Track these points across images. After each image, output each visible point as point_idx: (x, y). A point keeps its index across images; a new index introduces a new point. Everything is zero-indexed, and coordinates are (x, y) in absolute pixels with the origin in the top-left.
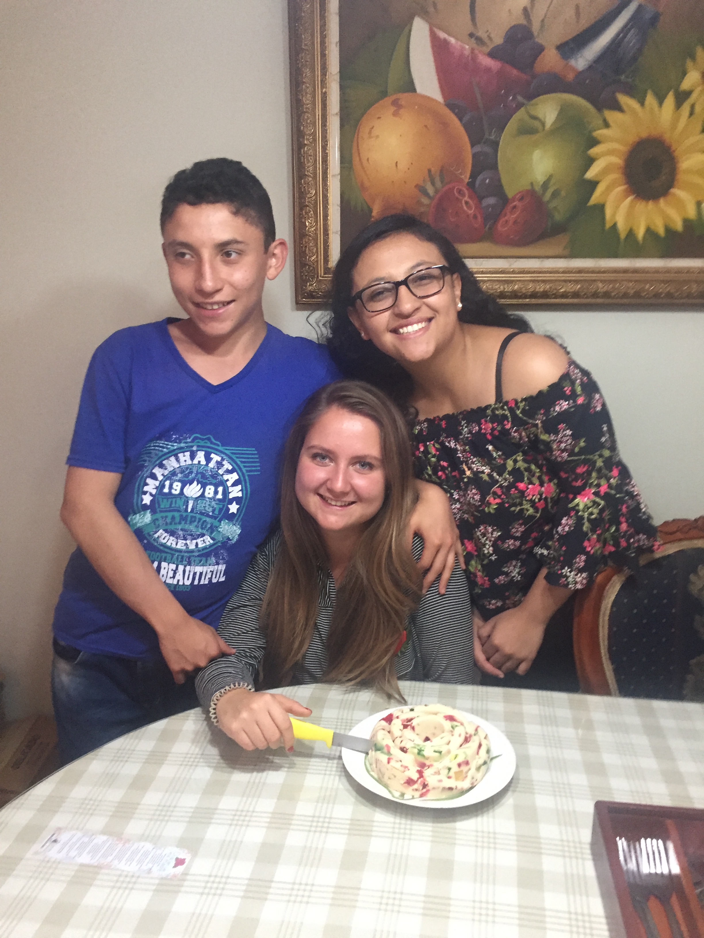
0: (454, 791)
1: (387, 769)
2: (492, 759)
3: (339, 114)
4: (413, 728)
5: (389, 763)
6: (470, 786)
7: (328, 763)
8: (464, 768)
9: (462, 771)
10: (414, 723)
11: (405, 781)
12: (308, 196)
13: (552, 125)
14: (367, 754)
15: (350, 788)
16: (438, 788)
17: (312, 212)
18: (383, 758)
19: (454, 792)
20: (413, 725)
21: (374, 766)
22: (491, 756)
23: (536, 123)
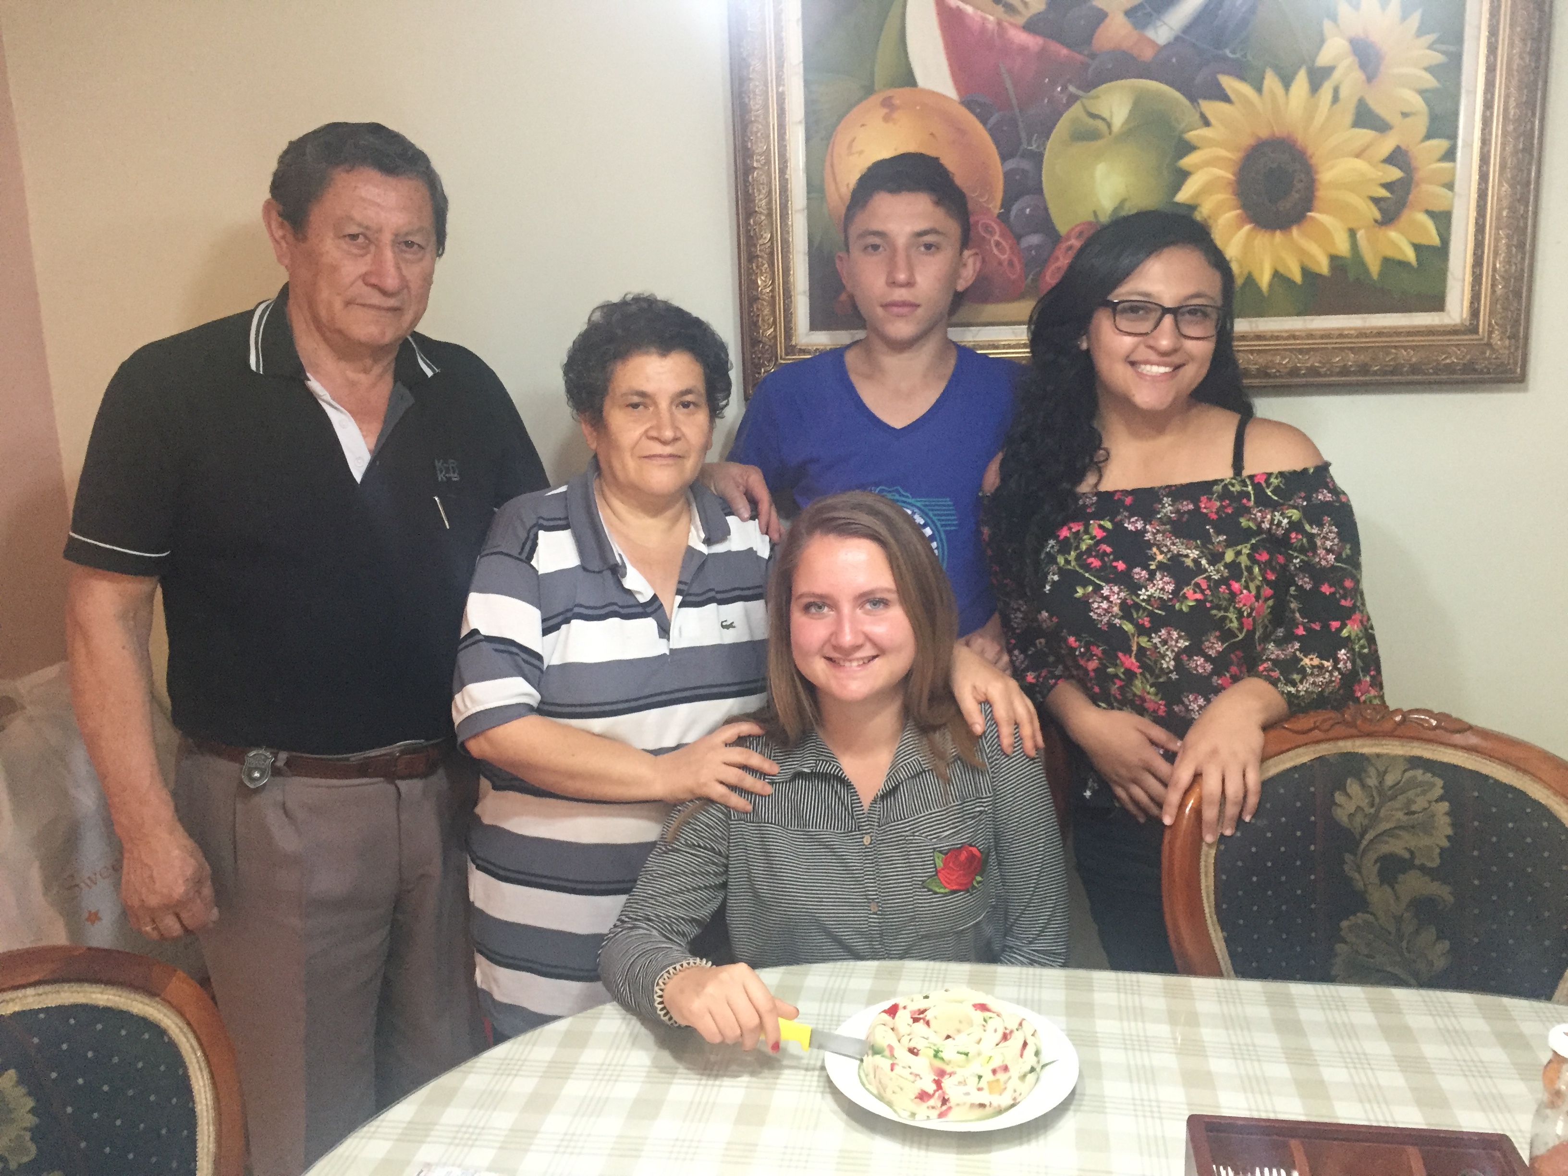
0: (988, 1108)
1: (891, 1079)
2: (1044, 1066)
3: (803, 122)
4: (928, 1023)
5: (892, 1070)
6: (1012, 1102)
7: (805, 1075)
8: (1002, 1076)
9: (998, 1080)
10: (929, 1015)
11: (917, 1094)
12: (761, 242)
13: (1123, 125)
14: (862, 1060)
15: (839, 1110)
16: (965, 1104)
17: (766, 266)
18: (883, 1063)
19: (988, 1110)
20: (927, 1018)
21: (872, 1076)
22: (1043, 1062)
23: (1100, 124)
